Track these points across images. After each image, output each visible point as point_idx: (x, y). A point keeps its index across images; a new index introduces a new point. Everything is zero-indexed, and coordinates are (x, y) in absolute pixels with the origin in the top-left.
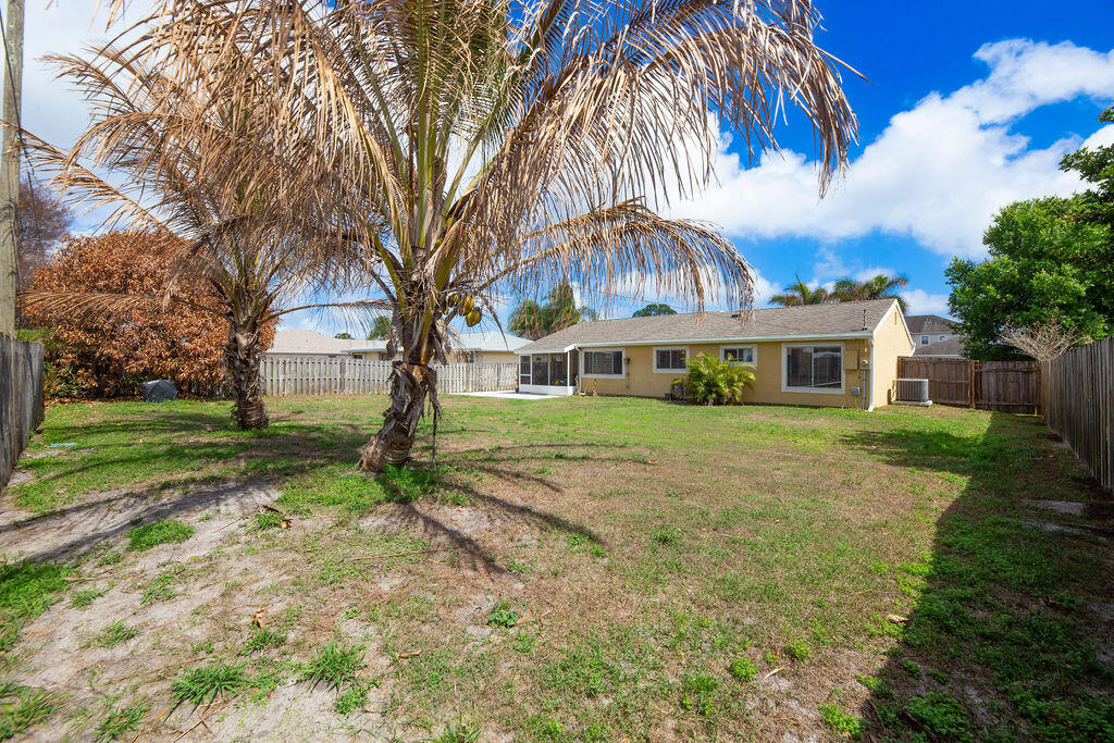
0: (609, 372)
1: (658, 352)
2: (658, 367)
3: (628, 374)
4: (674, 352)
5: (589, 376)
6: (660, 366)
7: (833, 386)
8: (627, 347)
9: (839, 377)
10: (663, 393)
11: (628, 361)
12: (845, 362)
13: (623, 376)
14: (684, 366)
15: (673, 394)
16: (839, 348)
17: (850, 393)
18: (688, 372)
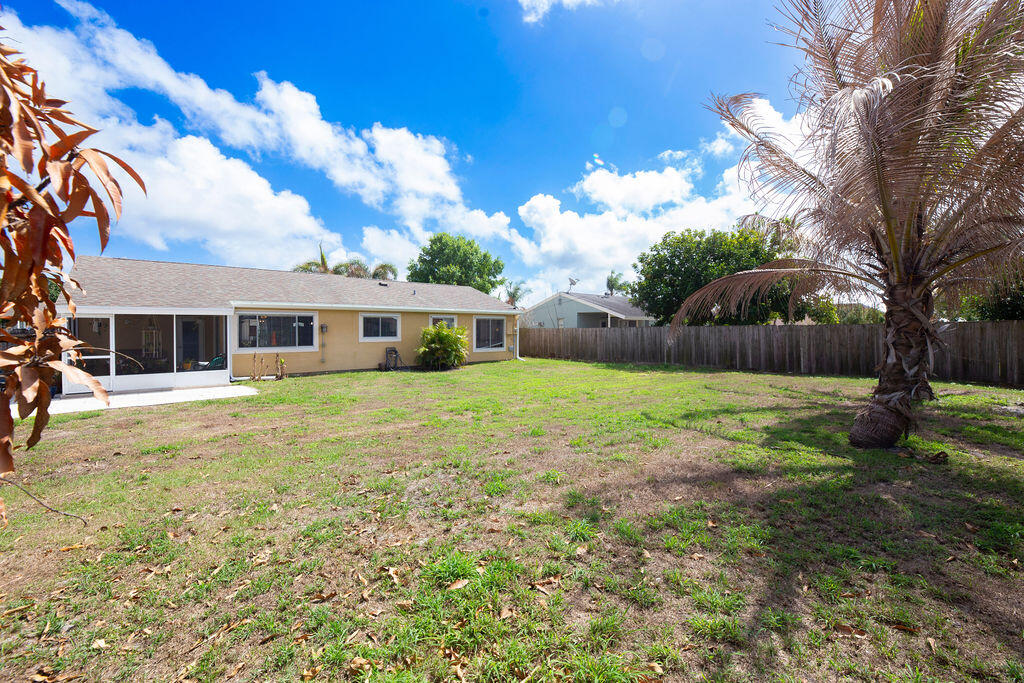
0: (290, 343)
1: (365, 319)
2: (365, 336)
3: (323, 345)
4: (384, 320)
5: (247, 351)
6: (367, 334)
7: (498, 346)
8: (321, 311)
9: (501, 340)
10: (375, 364)
11: (323, 328)
12: (507, 329)
13: (316, 347)
14: (394, 334)
15: (389, 363)
16: (503, 320)
17: (509, 350)
18: (400, 340)
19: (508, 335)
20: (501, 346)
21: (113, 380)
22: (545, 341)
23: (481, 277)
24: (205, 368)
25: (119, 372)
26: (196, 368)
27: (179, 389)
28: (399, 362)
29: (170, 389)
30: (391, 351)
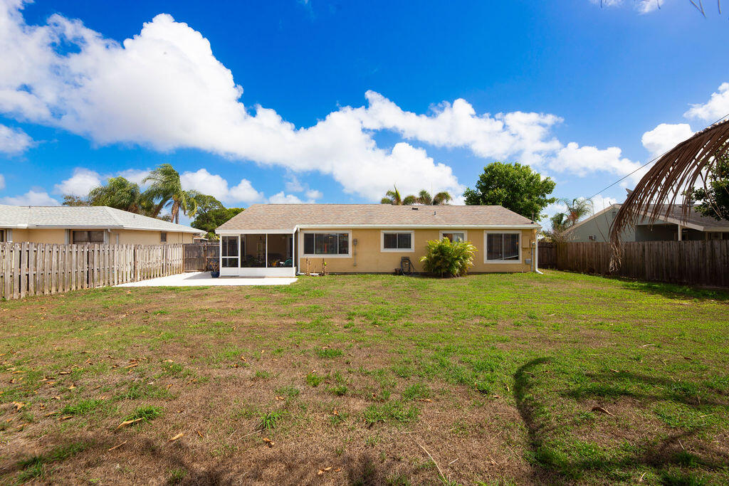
0: (334, 252)
1: (385, 235)
2: (385, 247)
3: (355, 254)
4: (400, 235)
5: (309, 256)
6: (387, 246)
7: (513, 259)
8: (354, 230)
9: (517, 253)
10: (392, 269)
11: (355, 242)
12: (522, 243)
13: (350, 256)
14: (409, 246)
15: (404, 269)
16: (518, 235)
17: (526, 262)
18: (414, 251)
19: (524, 249)
20: (517, 258)
21: (239, 270)
22: (584, 254)
23: (530, 197)
24: (283, 266)
25: (243, 266)
26: (279, 266)
27: (268, 277)
28: (412, 268)
29: (263, 277)
30: (405, 260)
